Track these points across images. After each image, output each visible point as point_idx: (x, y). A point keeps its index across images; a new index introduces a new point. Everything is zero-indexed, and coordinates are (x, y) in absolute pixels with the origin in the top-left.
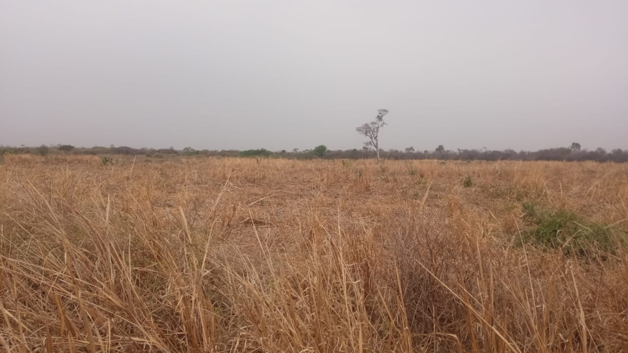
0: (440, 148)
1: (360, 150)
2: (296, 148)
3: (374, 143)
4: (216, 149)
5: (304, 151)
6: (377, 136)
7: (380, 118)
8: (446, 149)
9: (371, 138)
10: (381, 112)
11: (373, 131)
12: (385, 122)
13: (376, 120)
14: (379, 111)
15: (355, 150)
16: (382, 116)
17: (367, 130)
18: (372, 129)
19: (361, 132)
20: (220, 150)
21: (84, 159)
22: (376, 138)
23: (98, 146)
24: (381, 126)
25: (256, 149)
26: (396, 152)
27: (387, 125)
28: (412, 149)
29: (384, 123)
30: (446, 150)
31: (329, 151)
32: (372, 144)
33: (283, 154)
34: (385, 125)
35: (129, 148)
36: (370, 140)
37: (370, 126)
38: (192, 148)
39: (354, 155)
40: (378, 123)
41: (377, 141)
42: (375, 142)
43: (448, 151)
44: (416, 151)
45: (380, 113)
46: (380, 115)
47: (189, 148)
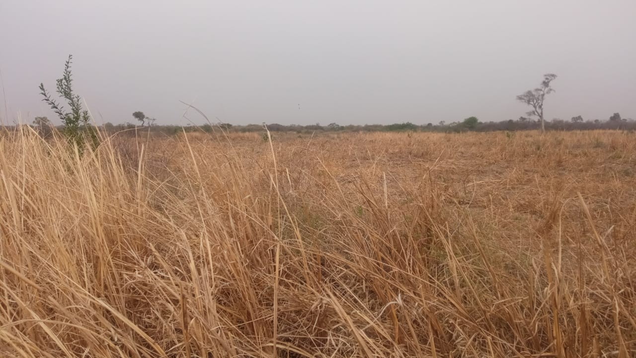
0: (616, 117)
1: (517, 121)
2: (443, 120)
3: (538, 113)
4: (359, 124)
5: (451, 124)
6: (542, 105)
7: (546, 84)
8: (622, 117)
9: (535, 107)
10: (548, 77)
11: (538, 99)
12: (551, 88)
13: (542, 86)
14: (545, 76)
15: (511, 121)
16: (549, 82)
17: (529, 97)
18: (536, 97)
19: (523, 100)
20: (363, 125)
21: (246, 136)
22: (540, 107)
23: (253, 124)
24: (547, 93)
25: (402, 123)
26: (561, 122)
27: (554, 91)
28: (580, 118)
29: (551, 90)
30: (622, 119)
31: (481, 123)
32: (536, 113)
33: (429, 128)
34: (552, 92)
35: (279, 125)
36: (534, 109)
37: (533, 93)
38: (337, 124)
39: (509, 126)
40: (543, 90)
41: (542, 110)
42: (539, 111)
43: (624, 119)
44: (584, 121)
45: (547, 79)
46: (546, 81)
47: (334, 124)
